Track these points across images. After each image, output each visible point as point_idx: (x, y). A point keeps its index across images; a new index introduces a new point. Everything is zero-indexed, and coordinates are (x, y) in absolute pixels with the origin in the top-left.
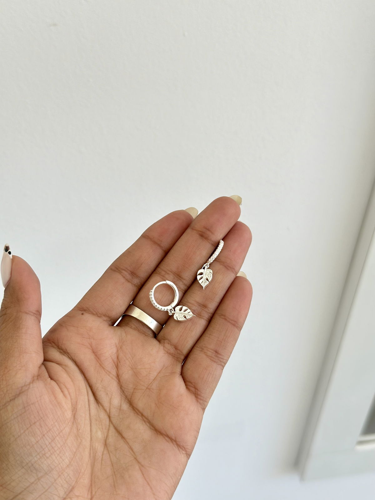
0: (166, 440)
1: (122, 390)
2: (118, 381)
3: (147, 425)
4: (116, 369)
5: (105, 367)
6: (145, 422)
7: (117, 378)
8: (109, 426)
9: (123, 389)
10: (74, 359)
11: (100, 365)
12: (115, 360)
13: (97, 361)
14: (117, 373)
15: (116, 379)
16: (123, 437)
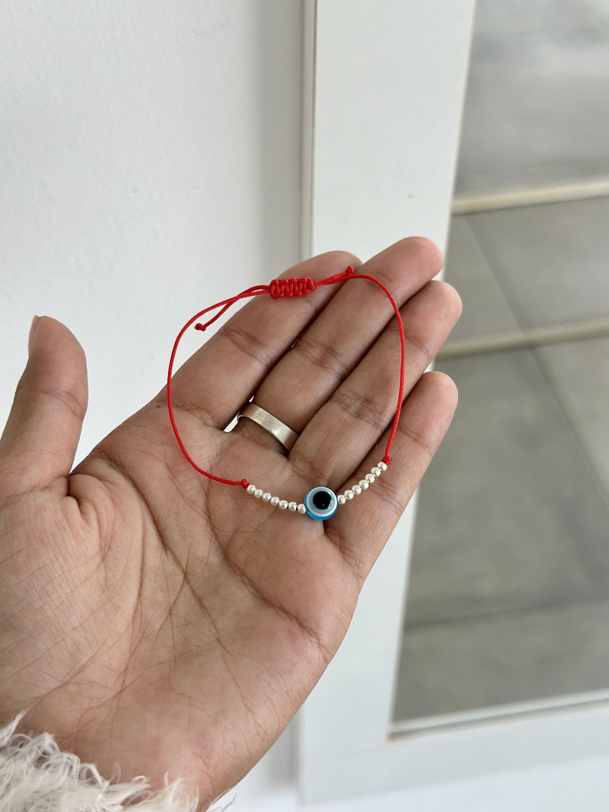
0: (278, 614)
3: (248, 589)
4: (205, 499)
5: (185, 493)
6: (245, 584)
8: (182, 587)
10: (131, 476)
11: (177, 488)
14: (207, 504)
15: (204, 515)
16: (202, 606)
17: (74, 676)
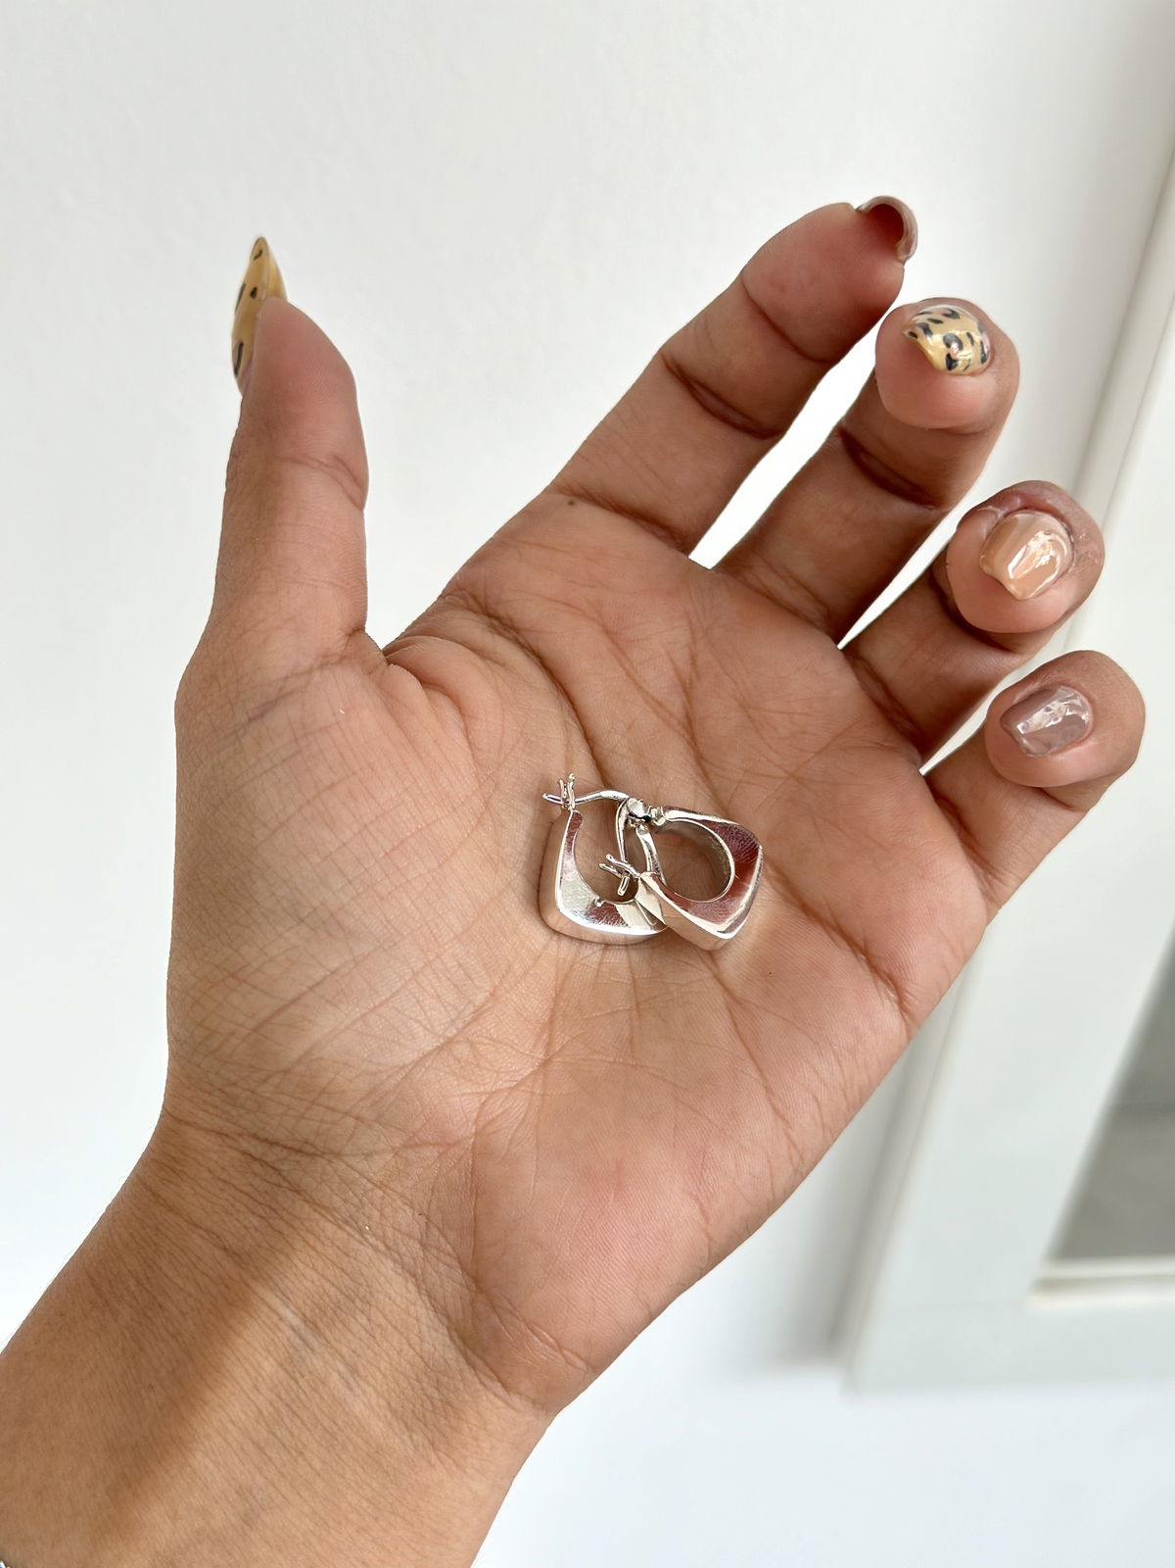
1: (703, 769)
2: (687, 737)
4: (685, 698)
5: (644, 685)
7: (684, 727)
9: (708, 767)
10: (535, 649)
11: (628, 675)
12: (686, 668)
13: (619, 661)
14: (686, 709)
15: (682, 731)
17: (464, 1027)
